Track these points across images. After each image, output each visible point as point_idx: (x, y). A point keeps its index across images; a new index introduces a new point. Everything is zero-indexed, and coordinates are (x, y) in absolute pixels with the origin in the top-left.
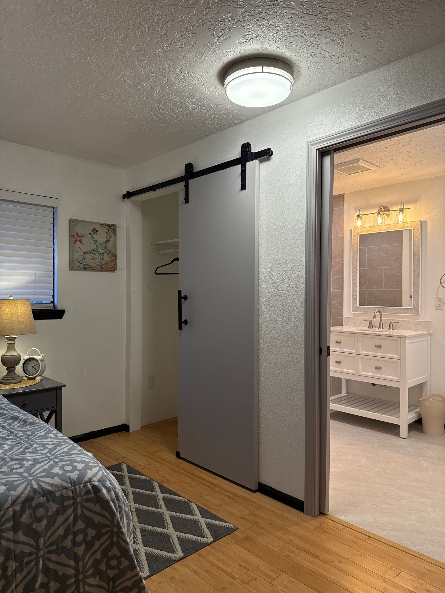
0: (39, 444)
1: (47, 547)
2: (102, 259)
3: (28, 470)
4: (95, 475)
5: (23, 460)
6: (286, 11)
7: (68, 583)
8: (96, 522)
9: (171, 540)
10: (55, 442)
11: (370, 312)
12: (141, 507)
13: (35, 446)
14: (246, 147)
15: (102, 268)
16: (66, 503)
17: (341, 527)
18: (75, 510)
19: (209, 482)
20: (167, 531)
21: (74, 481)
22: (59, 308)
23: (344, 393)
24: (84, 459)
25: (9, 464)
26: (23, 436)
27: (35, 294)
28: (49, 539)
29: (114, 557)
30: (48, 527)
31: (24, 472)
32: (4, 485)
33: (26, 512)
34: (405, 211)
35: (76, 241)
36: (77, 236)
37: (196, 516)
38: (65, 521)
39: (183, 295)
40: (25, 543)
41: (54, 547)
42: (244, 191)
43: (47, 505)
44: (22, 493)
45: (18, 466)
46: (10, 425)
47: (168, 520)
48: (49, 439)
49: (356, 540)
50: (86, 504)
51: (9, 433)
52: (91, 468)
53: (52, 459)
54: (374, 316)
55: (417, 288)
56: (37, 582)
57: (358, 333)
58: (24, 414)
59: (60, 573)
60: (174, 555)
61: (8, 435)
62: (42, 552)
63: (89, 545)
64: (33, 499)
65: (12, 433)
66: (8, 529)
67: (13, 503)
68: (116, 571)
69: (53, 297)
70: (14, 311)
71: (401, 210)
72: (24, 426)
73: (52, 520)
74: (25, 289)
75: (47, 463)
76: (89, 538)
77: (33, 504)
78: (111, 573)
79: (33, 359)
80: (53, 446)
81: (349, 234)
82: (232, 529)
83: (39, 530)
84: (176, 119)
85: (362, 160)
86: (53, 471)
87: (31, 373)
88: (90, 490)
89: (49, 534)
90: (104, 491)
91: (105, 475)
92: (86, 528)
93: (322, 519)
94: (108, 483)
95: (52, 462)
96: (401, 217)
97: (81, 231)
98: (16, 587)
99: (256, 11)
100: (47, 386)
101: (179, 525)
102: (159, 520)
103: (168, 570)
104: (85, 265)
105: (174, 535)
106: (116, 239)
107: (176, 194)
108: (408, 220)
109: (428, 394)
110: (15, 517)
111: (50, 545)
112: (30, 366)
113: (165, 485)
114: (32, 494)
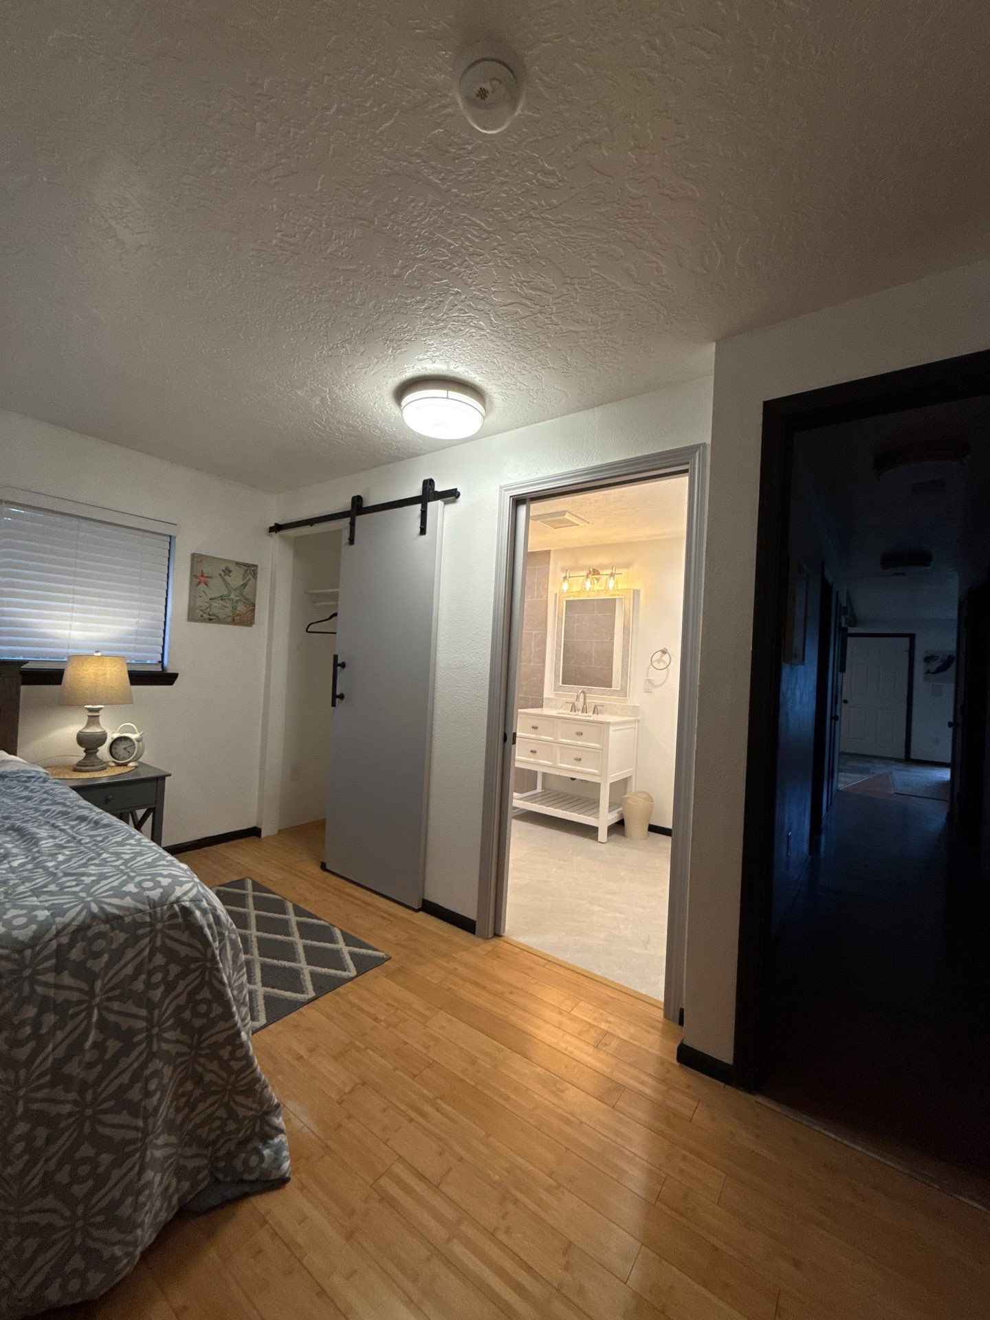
0: (112, 853)
1: (107, 992)
2: (234, 608)
3: (87, 889)
4: (185, 894)
5: (83, 874)
6: (473, 330)
7: (136, 1039)
8: (183, 955)
9: (302, 976)
10: (136, 851)
11: (573, 692)
12: (265, 935)
13: (104, 855)
14: (429, 484)
15: (233, 620)
16: (140, 932)
17: (517, 950)
18: (152, 941)
19: (360, 900)
20: (297, 965)
21: (154, 900)
22: (170, 670)
23: (539, 789)
24: (173, 872)
25: (60, 881)
26: (90, 842)
27: (135, 650)
28: (109, 981)
29: (203, 1001)
30: (109, 965)
31: (81, 891)
32: (48, 909)
33: (78, 945)
34: (616, 576)
35: (199, 583)
36: (202, 576)
37: (338, 943)
38: (137, 955)
39: (339, 661)
40: (71, 988)
41: (117, 992)
42: (423, 537)
43: (112, 934)
44: (73, 919)
45: (74, 883)
46: (72, 827)
47: (300, 950)
48: (128, 847)
49: (533, 965)
50: (171, 933)
51: (70, 838)
52: (181, 884)
53: (126, 874)
54: (578, 697)
55: (625, 667)
56: (86, 1040)
57: (558, 718)
58: (98, 814)
59: (124, 1028)
60: (303, 996)
61: (68, 842)
62: (98, 999)
63: (170, 987)
64: (89, 927)
65: (74, 838)
66: (46, 970)
67: (58, 934)
68: (204, 1021)
69: (163, 655)
70: (100, 672)
71: (612, 575)
72: (93, 829)
73: (117, 955)
74: (120, 642)
75: (117, 879)
76: (170, 978)
77: (90, 933)
78: (198, 1023)
79: (126, 738)
80: (132, 855)
81: (553, 599)
82: (383, 958)
83: (97, 969)
84: (342, 439)
85: (569, 513)
86: (125, 889)
87: (121, 757)
88: (176, 913)
89: (110, 974)
90: (198, 913)
91: (200, 893)
92: (168, 964)
93: (496, 941)
94: (204, 904)
95: (125, 877)
96: (611, 583)
97: (207, 570)
98: (54, 1049)
99: (439, 325)
100: (144, 774)
101: (314, 956)
102: (288, 952)
103: (294, 1015)
104: (210, 615)
105: (306, 969)
106: (256, 583)
107: (340, 532)
108: (620, 587)
109: (633, 791)
110: (60, 952)
111: (113, 989)
112: (120, 748)
113: (302, 906)
114: (88, 921)
